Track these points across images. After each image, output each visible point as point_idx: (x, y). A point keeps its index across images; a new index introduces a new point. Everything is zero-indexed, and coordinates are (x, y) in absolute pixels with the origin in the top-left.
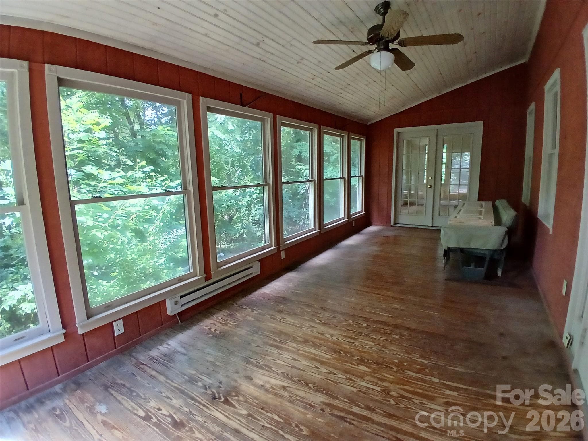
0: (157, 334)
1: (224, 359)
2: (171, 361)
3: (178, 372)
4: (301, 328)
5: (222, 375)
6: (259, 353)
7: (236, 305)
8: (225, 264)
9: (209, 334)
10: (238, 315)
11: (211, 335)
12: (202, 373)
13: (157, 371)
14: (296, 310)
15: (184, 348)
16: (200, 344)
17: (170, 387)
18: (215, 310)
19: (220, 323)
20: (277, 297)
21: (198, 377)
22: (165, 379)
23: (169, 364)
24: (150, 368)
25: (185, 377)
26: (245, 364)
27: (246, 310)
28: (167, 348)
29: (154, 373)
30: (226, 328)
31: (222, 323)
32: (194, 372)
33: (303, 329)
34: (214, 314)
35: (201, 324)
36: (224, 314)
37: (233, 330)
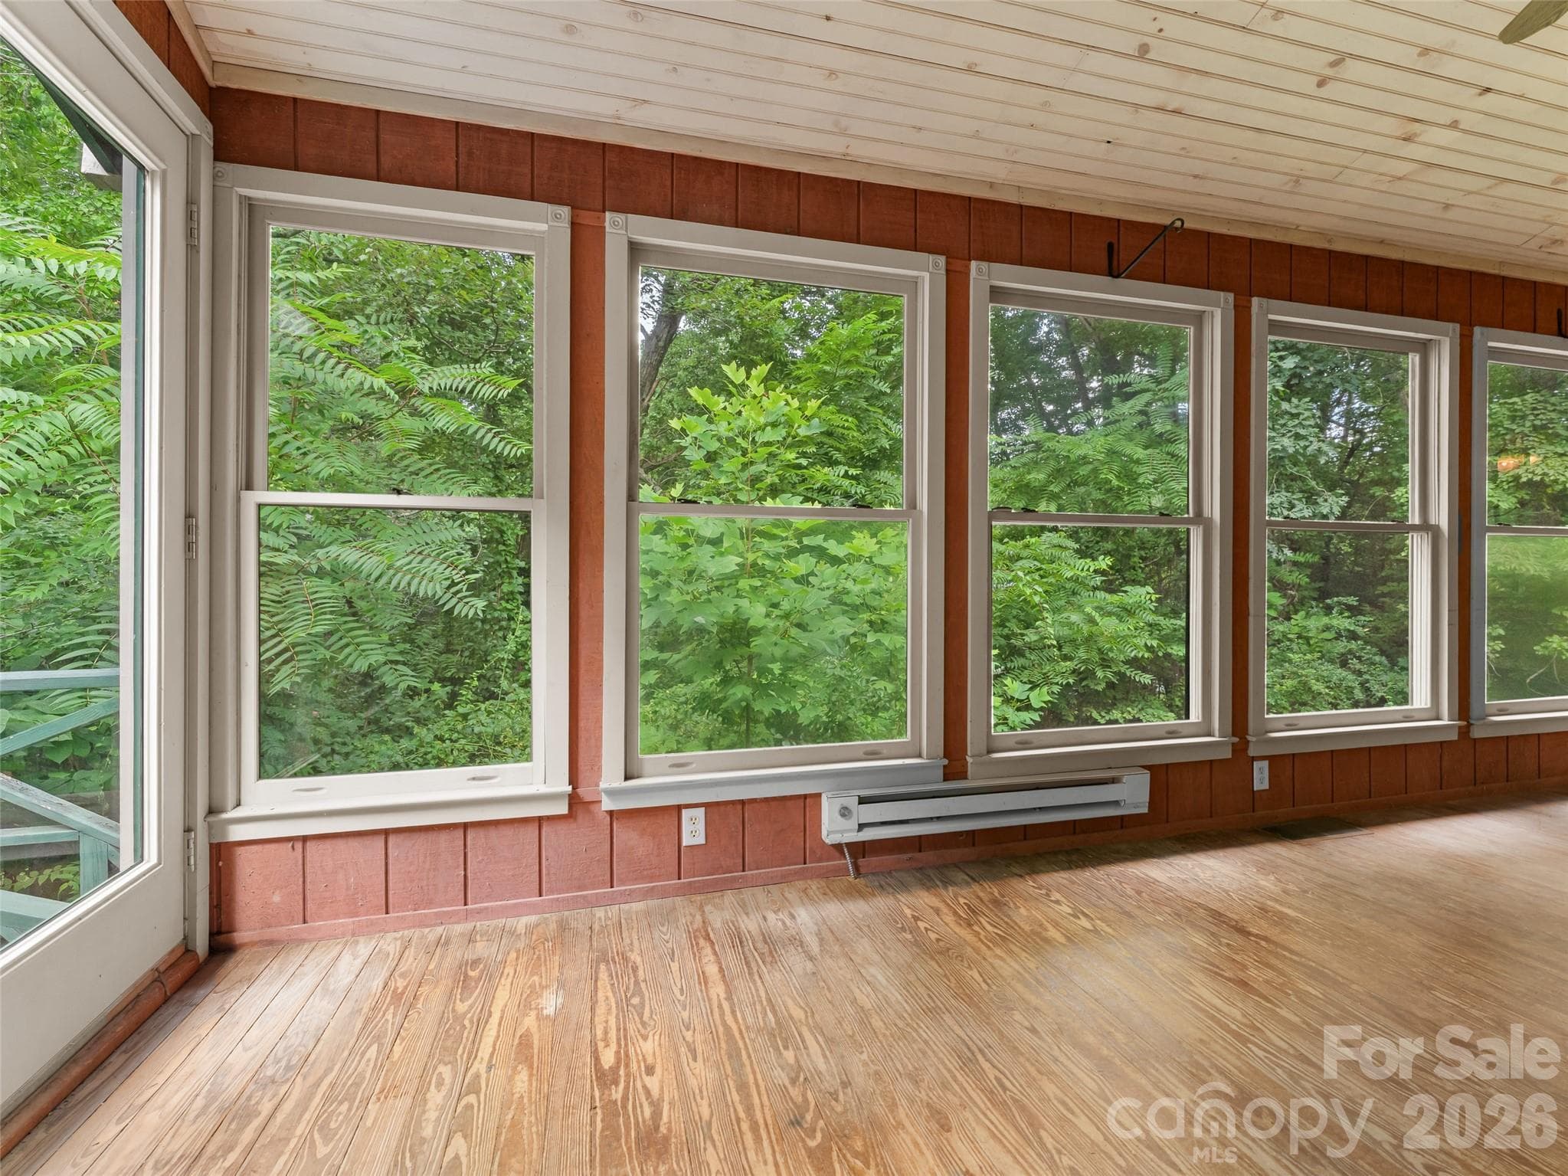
0: (784, 879)
1: (901, 1017)
2: (769, 959)
3: (763, 994)
4: (1245, 1041)
5: (865, 1064)
6: (1022, 1054)
7: (1031, 883)
8: (1020, 746)
9: (905, 931)
10: (1023, 911)
11: (909, 936)
12: (818, 1029)
13: (721, 970)
14: (1253, 972)
15: (821, 940)
16: (864, 947)
17: (718, 1022)
18: (961, 876)
19: (955, 913)
20: (1189, 905)
21: (800, 1035)
22: (723, 995)
23: (758, 965)
24: (715, 953)
25: (770, 1015)
26: (953, 1063)
27: (1056, 907)
28: (784, 923)
29: (712, 970)
30: (964, 933)
31: (960, 916)
32: (798, 1014)
33: (1254, 1048)
34: (954, 883)
35: (903, 898)
36: (981, 894)
37: (983, 948)
